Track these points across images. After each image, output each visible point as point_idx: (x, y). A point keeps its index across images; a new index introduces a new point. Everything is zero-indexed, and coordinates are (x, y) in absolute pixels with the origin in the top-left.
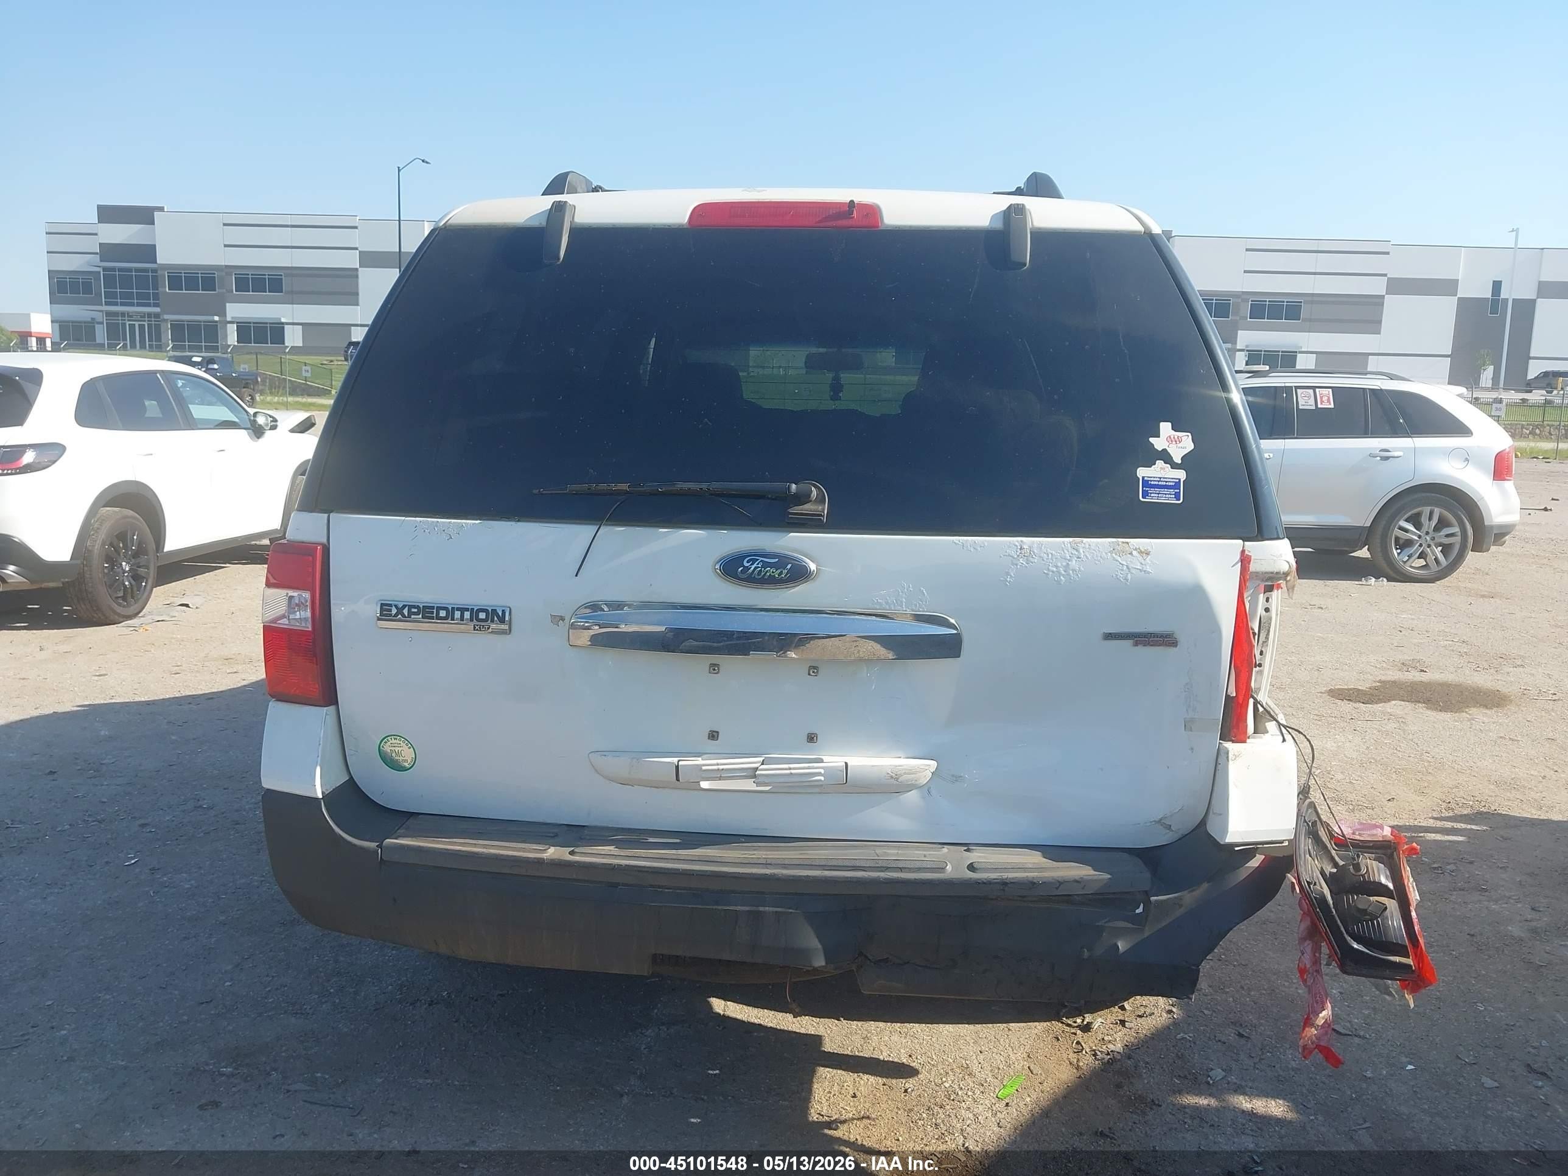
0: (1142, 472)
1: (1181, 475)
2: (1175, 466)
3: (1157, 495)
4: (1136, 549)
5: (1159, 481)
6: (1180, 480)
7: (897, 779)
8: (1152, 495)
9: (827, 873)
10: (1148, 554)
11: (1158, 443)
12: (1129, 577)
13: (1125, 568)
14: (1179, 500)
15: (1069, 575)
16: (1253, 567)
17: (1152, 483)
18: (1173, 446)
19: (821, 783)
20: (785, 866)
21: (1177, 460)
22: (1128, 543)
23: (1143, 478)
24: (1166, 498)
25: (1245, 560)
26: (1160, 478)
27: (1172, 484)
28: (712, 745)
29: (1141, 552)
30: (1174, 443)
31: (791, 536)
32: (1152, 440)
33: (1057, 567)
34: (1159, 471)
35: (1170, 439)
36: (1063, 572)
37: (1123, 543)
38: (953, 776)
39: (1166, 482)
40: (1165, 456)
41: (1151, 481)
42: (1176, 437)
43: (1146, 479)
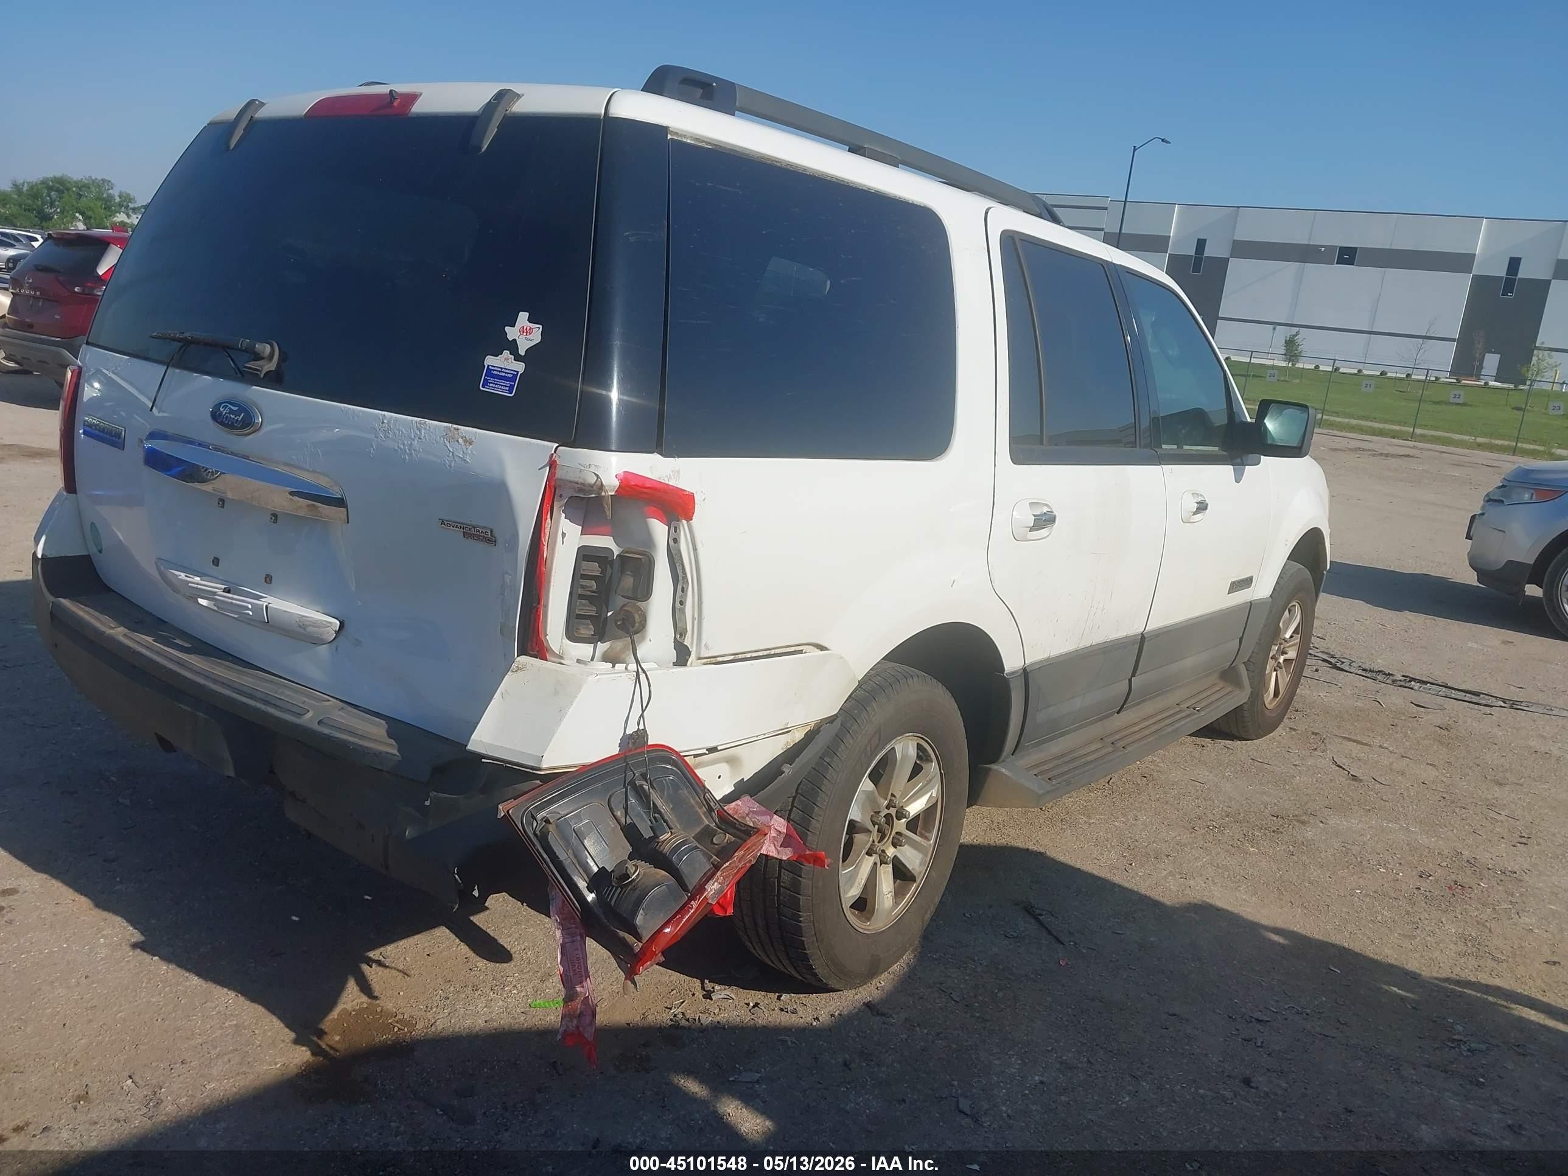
0: (490, 361)
1: (520, 367)
2: (518, 358)
3: (494, 385)
4: (462, 438)
5: (499, 371)
6: (518, 372)
7: (305, 629)
8: (491, 385)
9: (235, 695)
10: (471, 444)
11: (511, 333)
12: (453, 465)
13: (451, 455)
14: (511, 393)
15: (411, 454)
16: (559, 474)
17: (494, 372)
18: (523, 337)
19: (248, 616)
20: (215, 681)
21: (522, 352)
22: (458, 429)
23: (488, 366)
24: (500, 390)
25: (552, 464)
26: (502, 368)
27: (509, 376)
28: (212, 570)
29: (465, 441)
30: (525, 334)
31: (254, 389)
32: (507, 329)
33: (404, 445)
34: (503, 362)
35: (523, 331)
36: (408, 451)
37: (455, 429)
38: (356, 639)
39: (506, 373)
40: (513, 347)
41: (494, 370)
42: (528, 328)
43: (490, 367)
